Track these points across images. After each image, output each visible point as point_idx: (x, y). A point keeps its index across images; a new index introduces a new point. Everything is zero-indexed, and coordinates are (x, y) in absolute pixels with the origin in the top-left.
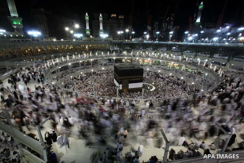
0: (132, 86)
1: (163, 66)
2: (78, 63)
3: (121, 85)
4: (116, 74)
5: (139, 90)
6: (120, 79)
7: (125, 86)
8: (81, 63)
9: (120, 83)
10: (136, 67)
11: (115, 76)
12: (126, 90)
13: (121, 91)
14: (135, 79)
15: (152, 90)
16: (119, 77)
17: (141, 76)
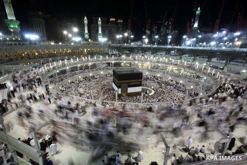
0: (131, 90)
1: (162, 70)
2: (76, 67)
3: (120, 90)
4: (115, 78)
5: (139, 94)
6: (119, 83)
7: (124, 91)
8: (79, 67)
9: (119, 87)
10: (135, 71)
11: (114, 80)
12: (125, 94)
13: (119, 96)
14: (134, 83)
15: (151, 94)
16: (118, 82)
17: (139, 80)
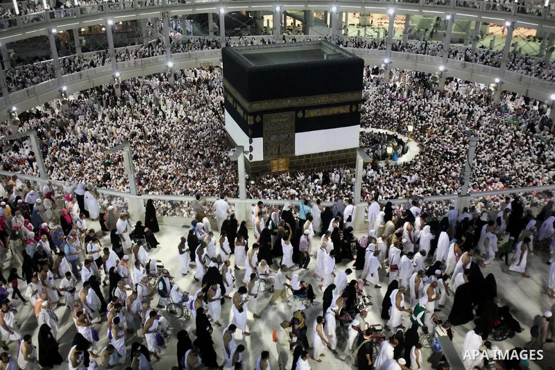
0: (309, 143)
1: (461, 41)
2: (43, 40)
3: (259, 142)
4: (232, 90)
5: (344, 159)
6: (254, 114)
7: (280, 146)
8: (58, 42)
9: (253, 131)
10: (328, 53)
11: (230, 100)
12: (282, 161)
13: (256, 171)
14: (325, 112)
15: (405, 159)
16: (246, 105)
17: (350, 97)
